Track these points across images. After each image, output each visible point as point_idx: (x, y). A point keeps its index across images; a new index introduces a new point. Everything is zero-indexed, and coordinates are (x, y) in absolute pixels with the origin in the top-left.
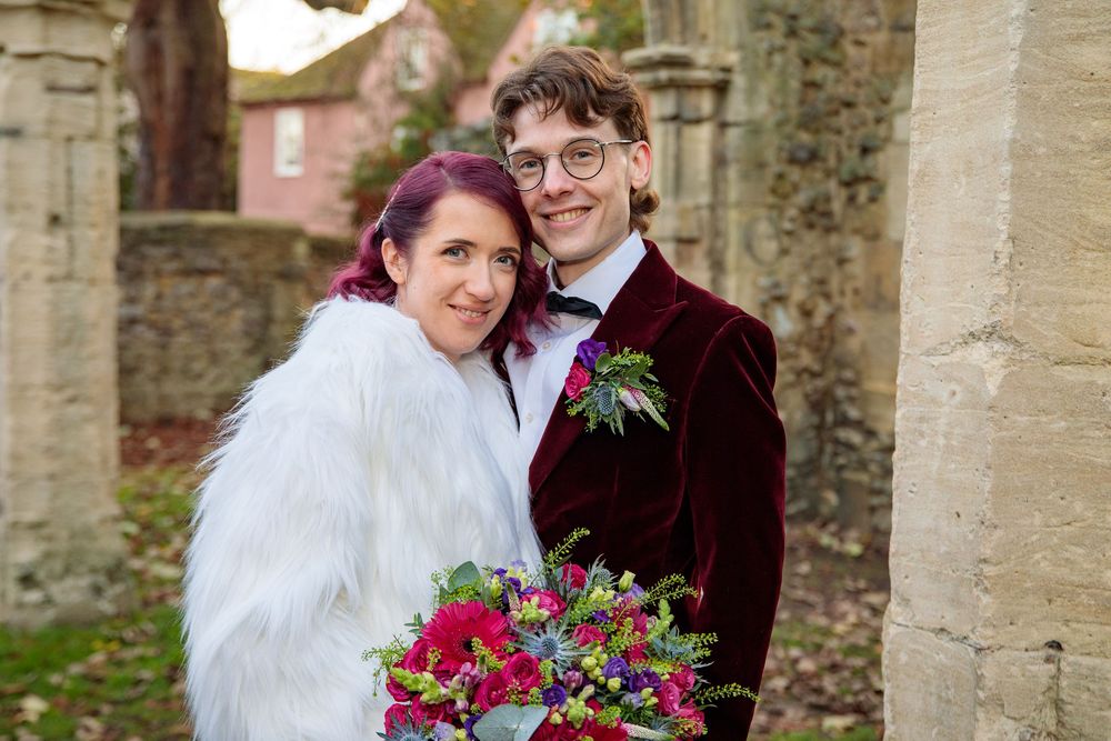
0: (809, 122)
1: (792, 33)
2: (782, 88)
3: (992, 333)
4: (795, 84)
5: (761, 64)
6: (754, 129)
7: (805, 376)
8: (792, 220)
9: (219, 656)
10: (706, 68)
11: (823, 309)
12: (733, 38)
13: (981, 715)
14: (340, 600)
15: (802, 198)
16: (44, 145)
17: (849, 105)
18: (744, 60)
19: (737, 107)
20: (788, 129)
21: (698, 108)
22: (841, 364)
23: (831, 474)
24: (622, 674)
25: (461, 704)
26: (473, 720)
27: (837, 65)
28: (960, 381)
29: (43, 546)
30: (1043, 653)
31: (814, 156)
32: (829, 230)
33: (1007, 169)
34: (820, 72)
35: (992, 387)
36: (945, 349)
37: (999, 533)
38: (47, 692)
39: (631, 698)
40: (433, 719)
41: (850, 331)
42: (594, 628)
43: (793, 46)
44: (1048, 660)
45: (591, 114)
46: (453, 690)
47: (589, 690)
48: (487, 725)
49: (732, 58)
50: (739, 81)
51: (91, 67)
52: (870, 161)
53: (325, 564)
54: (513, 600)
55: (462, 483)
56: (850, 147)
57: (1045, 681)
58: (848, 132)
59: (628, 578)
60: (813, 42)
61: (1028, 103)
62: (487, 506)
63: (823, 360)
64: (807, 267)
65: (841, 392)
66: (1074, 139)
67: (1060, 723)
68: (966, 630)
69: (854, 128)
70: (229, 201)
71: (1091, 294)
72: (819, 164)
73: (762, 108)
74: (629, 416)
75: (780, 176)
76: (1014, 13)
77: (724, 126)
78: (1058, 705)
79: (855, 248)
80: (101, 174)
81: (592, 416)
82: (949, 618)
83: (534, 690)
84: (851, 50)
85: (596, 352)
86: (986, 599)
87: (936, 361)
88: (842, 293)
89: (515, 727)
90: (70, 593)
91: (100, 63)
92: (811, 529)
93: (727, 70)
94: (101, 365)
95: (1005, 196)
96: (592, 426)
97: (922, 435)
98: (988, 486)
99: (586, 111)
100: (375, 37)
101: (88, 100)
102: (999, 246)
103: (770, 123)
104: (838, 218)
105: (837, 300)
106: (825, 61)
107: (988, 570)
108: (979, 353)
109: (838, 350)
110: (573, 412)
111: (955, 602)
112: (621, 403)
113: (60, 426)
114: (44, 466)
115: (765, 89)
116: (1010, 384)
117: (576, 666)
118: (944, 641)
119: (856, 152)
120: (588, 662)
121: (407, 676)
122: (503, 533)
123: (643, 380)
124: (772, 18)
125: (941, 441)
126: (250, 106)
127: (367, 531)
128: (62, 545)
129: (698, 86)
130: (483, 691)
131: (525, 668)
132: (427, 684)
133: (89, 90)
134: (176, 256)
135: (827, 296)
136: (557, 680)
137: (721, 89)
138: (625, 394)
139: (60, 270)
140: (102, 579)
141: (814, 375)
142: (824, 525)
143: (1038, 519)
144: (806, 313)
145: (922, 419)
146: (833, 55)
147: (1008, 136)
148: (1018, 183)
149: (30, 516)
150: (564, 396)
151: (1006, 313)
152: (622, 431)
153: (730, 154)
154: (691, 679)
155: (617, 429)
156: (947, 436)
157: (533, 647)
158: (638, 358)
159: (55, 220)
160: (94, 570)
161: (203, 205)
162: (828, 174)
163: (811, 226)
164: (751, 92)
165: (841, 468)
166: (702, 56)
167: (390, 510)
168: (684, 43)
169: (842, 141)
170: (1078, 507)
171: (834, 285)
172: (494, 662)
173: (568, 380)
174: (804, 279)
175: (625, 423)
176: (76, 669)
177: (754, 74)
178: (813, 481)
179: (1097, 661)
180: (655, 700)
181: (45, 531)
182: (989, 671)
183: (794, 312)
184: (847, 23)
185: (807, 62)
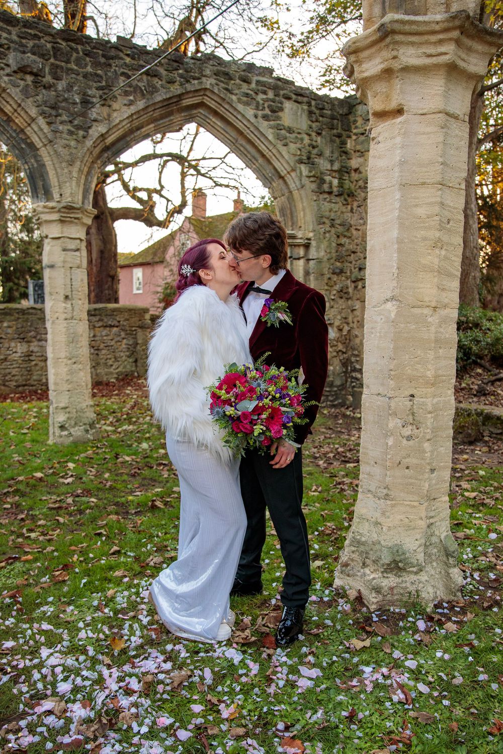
0: (339, 259)
1: (332, 226)
2: (330, 246)
3: (392, 299)
4: (334, 245)
5: (321, 237)
6: (319, 261)
7: (340, 353)
8: (334, 295)
9: (159, 391)
10: (301, 238)
11: (346, 328)
12: (311, 228)
13: (390, 418)
14: (195, 374)
15: (337, 287)
16: (63, 270)
17: (354, 252)
18: (315, 236)
19: (313, 253)
20: (332, 261)
21: (298, 253)
22: (353, 349)
23: (350, 390)
24: (280, 393)
25: (233, 400)
26: (236, 404)
27: (350, 237)
28: (383, 315)
29: (67, 415)
30: (409, 398)
31: (342, 271)
32: (348, 299)
33: (396, 246)
34: (343, 240)
35: (393, 315)
36: (379, 305)
37: (395, 361)
38: (74, 462)
39: (283, 401)
40: (225, 404)
41: (356, 336)
42: (272, 380)
43: (333, 230)
44: (410, 401)
46: (231, 396)
47: (270, 397)
49: (311, 235)
50: (313, 243)
51: (78, 241)
52: (362, 273)
53: (190, 363)
54: (248, 372)
55: (230, 339)
56: (355, 268)
57: (409, 407)
58: (354, 262)
59: (282, 368)
60: (340, 229)
61: (402, 226)
62: (238, 347)
63: (347, 347)
64: (340, 313)
65: (353, 359)
66: (416, 237)
67: (414, 419)
68: (386, 393)
69: (356, 261)
70: (116, 301)
71: (422, 286)
72: (343, 274)
73: (322, 253)
74: (281, 322)
75: (330, 279)
76: (397, 198)
77: (308, 260)
78: (413, 414)
79: (358, 305)
80: (82, 280)
81: (269, 322)
82: (381, 390)
83: (255, 396)
84: (354, 232)
85: (270, 302)
86: (392, 382)
87: (376, 309)
88: (353, 322)
90: (78, 432)
91: (81, 240)
92: (343, 409)
93: (309, 239)
94: (85, 351)
95: (396, 255)
96: (269, 325)
97: (372, 333)
98: (392, 347)
100: (172, 236)
101: (77, 253)
102: (394, 271)
103: (325, 259)
104: (351, 294)
105: (351, 325)
106: (345, 236)
107: (392, 373)
108: (389, 305)
109: (352, 343)
110: (263, 320)
111: (383, 384)
112: (278, 318)
113: (71, 372)
114: (66, 387)
115: (323, 246)
116: (397, 314)
117: (266, 391)
118: (380, 398)
119: (357, 269)
120: (270, 389)
121: (217, 392)
122: (243, 355)
123: (285, 311)
124: (325, 220)
125: (378, 334)
126: (122, 267)
127: (201, 354)
128: (74, 415)
129: (299, 246)
130: (239, 397)
131: (252, 390)
132: (222, 393)
133: (78, 250)
134: (100, 320)
135: (348, 324)
136: (261, 394)
137: (307, 246)
138: (279, 315)
139: (69, 316)
140: (88, 427)
141: (343, 353)
142: (347, 408)
143: (407, 357)
144: (340, 330)
145: (372, 328)
146: (349, 234)
147: (396, 236)
148: (399, 251)
149: (62, 405)
150: (260, 316)
151: (397, 292)
152: (279, 327)
153: (311, 271)
154: (301, 399)
156: (380, 333)
157: (254, 385)
158: (283, 303)
159: (67, 297)
160: (85, 424)
161: (109, 301)
162: (347, 278)
163: (341, 298)
164: (318, 247)
165: (354, 387)
166: (300, 234)
167: (208, 348)
168: (292, 230)
169: (352, 266)
170: (419, 352)
171: (350, 319)
172: (242, 389)
173: (262, 311)
174: (339, 317)
175: (280, 324)
176: (83, 455)
177: (319, 241)
178: (343, 392)
179: (424, 400)
180: (290, 402)
181: (68, 410)
182: (393, 404)
183: (335, 329)
184: (352, 223)
185: (338, 237)
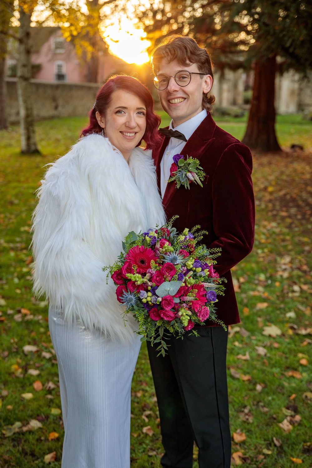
26: (154, 289)
39: (201, 274)
40: (138, 289)
45: (188, 62)
47: (191, 273)
48: (160, 290)
81: (178, 182)
89: (169, 289)
96: (178, 186)
99: (186, 60)
123: (196, 169)
130: (155, 278)
138: (189, 175)
152: (189, 188)
155: (187, 187)
175: (190, 184)
180: (208, 273)
